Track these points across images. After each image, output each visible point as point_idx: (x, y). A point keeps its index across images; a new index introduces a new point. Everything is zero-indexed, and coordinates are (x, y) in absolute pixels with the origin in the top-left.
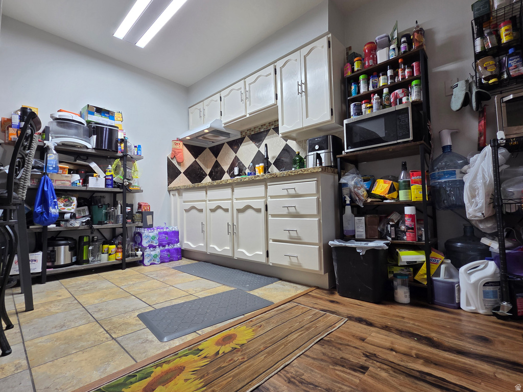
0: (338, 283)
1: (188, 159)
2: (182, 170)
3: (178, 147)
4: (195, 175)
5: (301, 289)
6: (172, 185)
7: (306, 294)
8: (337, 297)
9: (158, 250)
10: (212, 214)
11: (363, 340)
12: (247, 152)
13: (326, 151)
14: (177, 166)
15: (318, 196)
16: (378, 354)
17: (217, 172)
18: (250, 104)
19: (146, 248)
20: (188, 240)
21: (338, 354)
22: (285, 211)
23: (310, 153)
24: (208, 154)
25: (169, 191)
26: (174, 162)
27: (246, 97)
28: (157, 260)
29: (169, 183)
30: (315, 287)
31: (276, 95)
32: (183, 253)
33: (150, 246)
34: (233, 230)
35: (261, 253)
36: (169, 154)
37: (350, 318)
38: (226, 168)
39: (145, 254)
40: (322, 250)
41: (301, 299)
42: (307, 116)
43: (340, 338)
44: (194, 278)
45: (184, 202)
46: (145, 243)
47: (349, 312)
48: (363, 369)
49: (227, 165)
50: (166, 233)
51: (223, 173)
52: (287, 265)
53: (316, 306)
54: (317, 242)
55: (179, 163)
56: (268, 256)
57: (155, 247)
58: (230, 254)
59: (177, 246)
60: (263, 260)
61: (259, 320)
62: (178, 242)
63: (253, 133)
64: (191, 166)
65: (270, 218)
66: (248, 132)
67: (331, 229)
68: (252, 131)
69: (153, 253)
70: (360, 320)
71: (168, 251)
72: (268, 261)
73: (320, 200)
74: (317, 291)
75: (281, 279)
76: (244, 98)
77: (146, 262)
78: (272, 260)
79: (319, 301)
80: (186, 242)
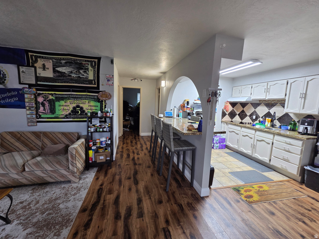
0: (306, 182)
1: (230, 108)
2: (227, 113)
3: (227, 105)
4: (232, 115)
5: (286, 178)
6: (223, 120)
7: (288, 181)
8: (304, 186)
9: (218, 145)
10: (243, 137)
11: (312, 204)
12: (262, 111)
13: (312, 127)
14: (226, 112)
15: (302, 148)
16: (317, 209)
17: (243, 115)
18: (269, 95)
19: (215, 143)
20: (229, 142)
21: (301, 204)
22: (283, 149)
23: (301, 125)
24: (239, 106)
25: (222, 122)
26: (225, 111)
27: (267, 90)
28: (218, 148)
29: (222, 118)
30: (293, 179)
31: (286, 94)
32: (226, 147)
33: (216, 143)
34: (254, 147)
35: (267, 159)
36: (223, 108)
37: (309, 196)
38: (248, 114)
39: (214, 145)
40: (300, 168)
41: (286, 182)
42: (303, 108)
43: (302, 200)
44: (236, 160)
45: (229, 128)
46: (215, 142)
47: (309, 194)
48: (310, 211)
49: (249, 113)
50: (221, 139)
51: (246, 116)
52: (280, 167)
53: (292, 187)
54: (298, 165)
55: (226, 111)
56: (270, 161)
57: (217, 143)
58: (251, 155)
59: (225, 143)
60: (268, 162)
61: (270, 185)
62: (225, 142)
63: (267, 103)
64: (231, 111)
65: (274, 148)
66: (264, 102)
67: (307, 161)
68: (267, 102)
69: (217, 145)
70: (313, 198)
71: (222, 145)
72: (270, 163)
73: (303, 150)
74: (294, 181)
75: (275, 171)
76: (266, 91)
77: (214, 148)
78: (272, 163)
79: (294, 186)
80: (228, 143)
